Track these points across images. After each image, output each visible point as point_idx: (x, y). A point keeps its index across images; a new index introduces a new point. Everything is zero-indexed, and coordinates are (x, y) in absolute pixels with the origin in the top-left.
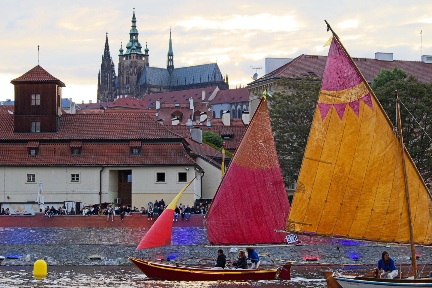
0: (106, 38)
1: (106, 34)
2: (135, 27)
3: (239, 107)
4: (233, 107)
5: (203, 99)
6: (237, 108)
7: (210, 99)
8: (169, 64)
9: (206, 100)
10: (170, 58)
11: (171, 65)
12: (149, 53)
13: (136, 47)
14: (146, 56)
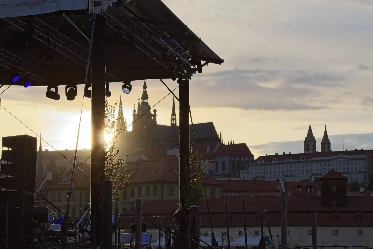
0: (120, 101)
1: (120, 97)
2: (146, 92)
3: (237, 159)
4: (233, 159)
5: (208, 152)
6: (236, 160)
7: (214, 152)
8: (173, 123)
9: (210, 153)
10: (174, 117)
11: (174, 123)
12: (157, 113)
13: (147, 108)
14: (155, 116)
